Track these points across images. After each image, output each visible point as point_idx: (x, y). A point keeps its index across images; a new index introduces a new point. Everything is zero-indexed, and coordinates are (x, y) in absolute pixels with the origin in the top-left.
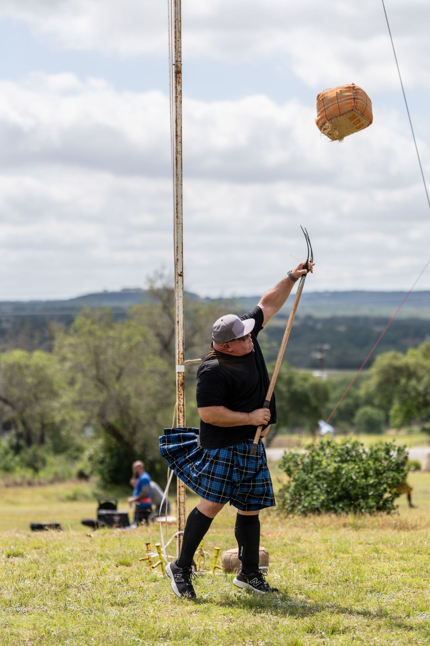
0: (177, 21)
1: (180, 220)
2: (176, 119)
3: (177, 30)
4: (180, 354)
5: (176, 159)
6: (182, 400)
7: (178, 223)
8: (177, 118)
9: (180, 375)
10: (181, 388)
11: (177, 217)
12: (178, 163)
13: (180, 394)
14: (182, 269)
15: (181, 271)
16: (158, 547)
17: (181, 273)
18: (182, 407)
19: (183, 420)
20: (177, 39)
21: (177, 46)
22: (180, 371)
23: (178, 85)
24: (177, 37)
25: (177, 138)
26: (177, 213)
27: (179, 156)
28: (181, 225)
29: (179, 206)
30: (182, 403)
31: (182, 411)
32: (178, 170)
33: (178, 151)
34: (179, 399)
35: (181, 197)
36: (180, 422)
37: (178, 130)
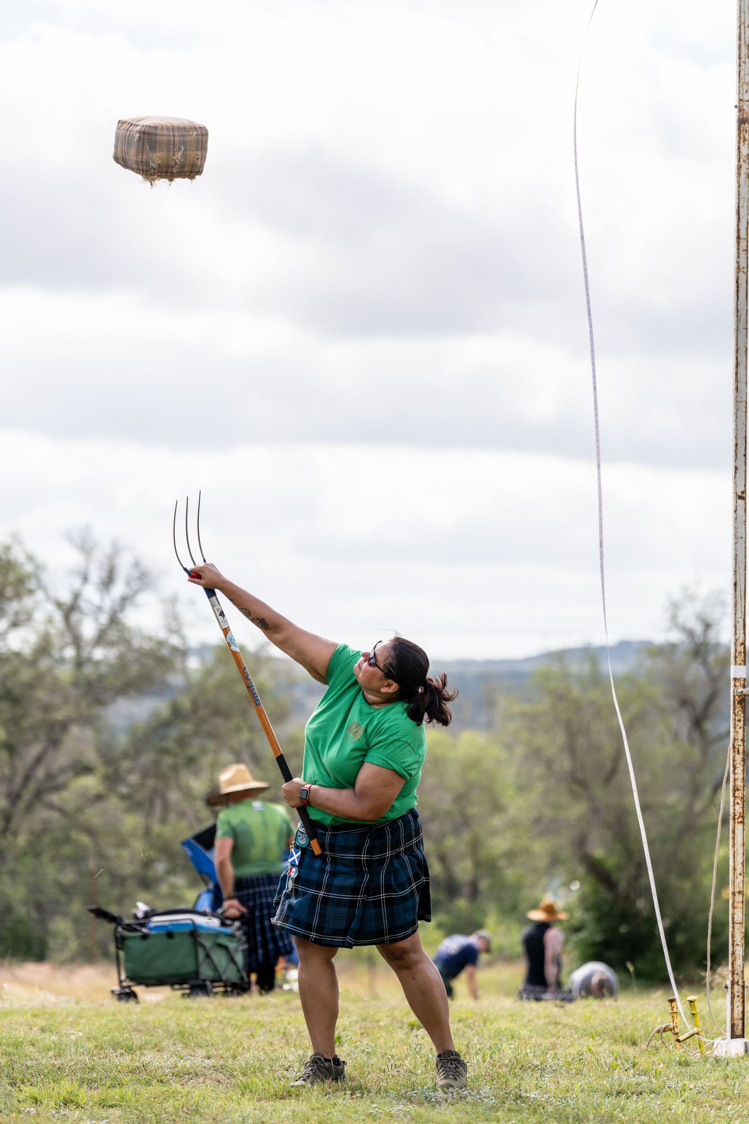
0: (742, 27)
1: (742, 395)
2: (739, 207)
3: (743, 42)
4: (739, 644)
5: (737, 282)
6: (741, 731)
7: (739, 399)
8: (741, 206)
9: (738, 684)
10: (738, 707)
11: (737, 388)
12: (740, 289)
13: (737, 718)
14: (745, 486)
15: (743, 489)
16: (692, 1003)
17: (743, 492)
18: (740, 743)
19: (742, 768)
20: (743, 60)
21: (742, 73)
22: (738, 677)
23: (742, 143)
24: (743, 56)
25: (738, 243)
26: (737, 381)
27: (742, 275)
28: (743, 404)
29: (741, 368)
30: (740, 737)
31: (741, 751)
32: (739, 302)
33: (741, 267)
34: (735, 728)
35: (744, 353)
36: (737, 771)
37: (740, 228)
